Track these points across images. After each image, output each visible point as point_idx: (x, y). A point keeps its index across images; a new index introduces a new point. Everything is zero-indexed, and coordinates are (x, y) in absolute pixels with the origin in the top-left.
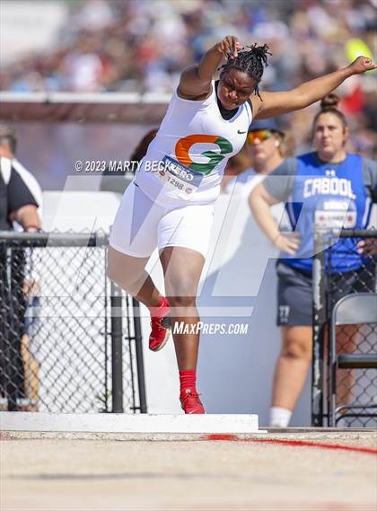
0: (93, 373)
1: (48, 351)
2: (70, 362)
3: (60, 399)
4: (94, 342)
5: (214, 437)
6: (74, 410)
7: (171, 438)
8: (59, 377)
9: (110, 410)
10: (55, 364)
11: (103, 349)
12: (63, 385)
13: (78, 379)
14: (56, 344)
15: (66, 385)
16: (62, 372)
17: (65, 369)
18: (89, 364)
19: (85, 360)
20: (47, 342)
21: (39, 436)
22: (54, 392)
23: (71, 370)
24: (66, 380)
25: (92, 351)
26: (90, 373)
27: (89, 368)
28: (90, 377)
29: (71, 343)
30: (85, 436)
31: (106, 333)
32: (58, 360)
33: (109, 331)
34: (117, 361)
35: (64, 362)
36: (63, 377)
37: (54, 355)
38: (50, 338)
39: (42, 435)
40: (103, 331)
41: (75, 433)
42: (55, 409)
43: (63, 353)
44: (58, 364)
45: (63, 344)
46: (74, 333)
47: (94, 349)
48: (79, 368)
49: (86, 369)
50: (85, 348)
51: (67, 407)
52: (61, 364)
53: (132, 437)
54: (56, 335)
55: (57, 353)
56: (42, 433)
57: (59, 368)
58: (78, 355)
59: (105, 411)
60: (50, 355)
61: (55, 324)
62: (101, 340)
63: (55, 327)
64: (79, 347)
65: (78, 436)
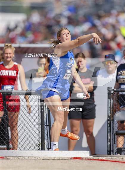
0: (35, 137)
1: (20, 130)
2: (27, 133)
3: (24, 146)
4: (35, 127)
5: (75, 158)
6: (28, 149)
7: (61, 158)
8: (23, 138)
9: (40, 149)
10: (22, 134)
11: (38, 129)
12: (25, 141)
13: (30, 139)
14: (22, 128)
15: (26, 141)
16: (25, 137)
17: (25, 136)
18: (33, 134)
19: (32, 133)
20: (20, 127)
21: (17, 158)
22: (22, 143)
23: (27, 136)
24: (26, 139)
25: (34, 130)
26: (34, 137)
27: (33, 135)
28: (34, 138)
29: (27, 127)
30: (32, 158)
31: (39, 124)
32: (23, 133)
33: (40, 123)
34: (43, 133)
35: (25, 133)
36: (25, 139)
37: (22, 131)
38: (20, 125)
39: (18, 158)
40: (38, 123)
41: (28, 157)
42: (22, 149)
43: (25, 130)
44: (23, 134)
45: (25, 128)
46: (28, 124)
47: (35, 129)
48: (30, 135)
49: (32, 136)
50: (32, 129)
51: (26, 149)
52: (24, 134)
53: (48, 158)
54: (22, 125)
55: (23, 130)
56: (18, 157)
57: (23, 135)
58: (30, 131)
59: (39, 150)
60: (21, 131)
61: (22, 121)
62: (37, 126)
63: (22, 122)
64: (30, 128)
65: (30, 158)
